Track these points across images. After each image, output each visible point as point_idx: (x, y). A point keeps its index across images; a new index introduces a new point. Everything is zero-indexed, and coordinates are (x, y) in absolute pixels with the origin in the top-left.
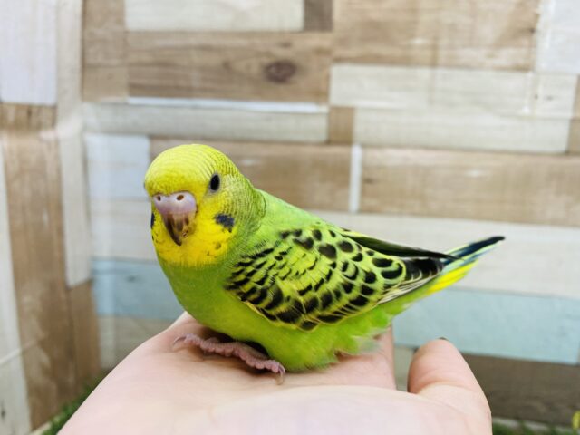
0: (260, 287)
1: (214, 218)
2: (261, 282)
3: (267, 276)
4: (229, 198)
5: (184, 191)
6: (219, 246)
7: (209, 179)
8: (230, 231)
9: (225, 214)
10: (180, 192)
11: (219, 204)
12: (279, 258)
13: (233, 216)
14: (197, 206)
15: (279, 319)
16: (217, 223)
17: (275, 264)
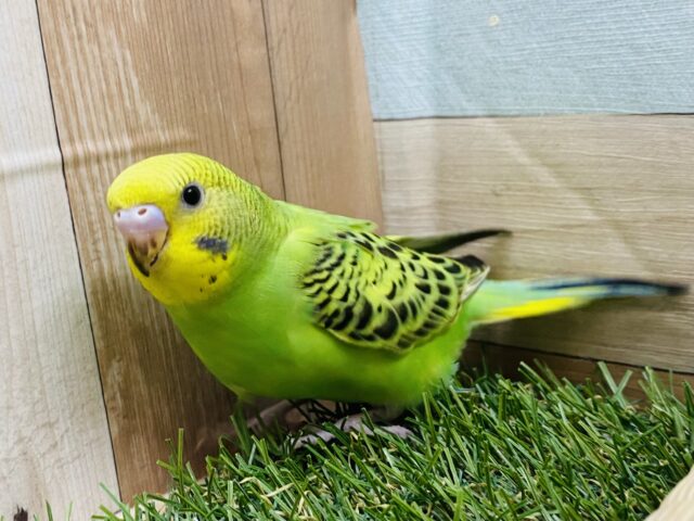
0: (345, 305)
1: (196, 242)
2: (345, 299)
3: (348, 290)
4: (218, 217)
5: (147, 204)
6: (213, 279)
7: (181, 189)
8: (225, 258)
9: (211, 236)
10: (142, 204)
11: (201, 223)
12: (354, 264)
13: (225, 238)
14: (169, 224)
15: (378, 338)
16: (200, 248)
17: (353, 272)
